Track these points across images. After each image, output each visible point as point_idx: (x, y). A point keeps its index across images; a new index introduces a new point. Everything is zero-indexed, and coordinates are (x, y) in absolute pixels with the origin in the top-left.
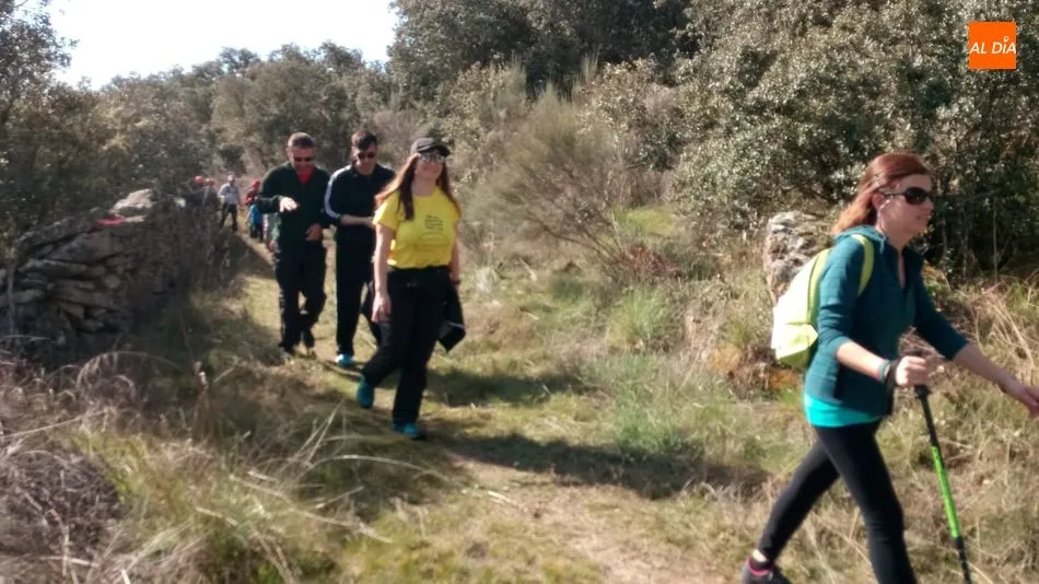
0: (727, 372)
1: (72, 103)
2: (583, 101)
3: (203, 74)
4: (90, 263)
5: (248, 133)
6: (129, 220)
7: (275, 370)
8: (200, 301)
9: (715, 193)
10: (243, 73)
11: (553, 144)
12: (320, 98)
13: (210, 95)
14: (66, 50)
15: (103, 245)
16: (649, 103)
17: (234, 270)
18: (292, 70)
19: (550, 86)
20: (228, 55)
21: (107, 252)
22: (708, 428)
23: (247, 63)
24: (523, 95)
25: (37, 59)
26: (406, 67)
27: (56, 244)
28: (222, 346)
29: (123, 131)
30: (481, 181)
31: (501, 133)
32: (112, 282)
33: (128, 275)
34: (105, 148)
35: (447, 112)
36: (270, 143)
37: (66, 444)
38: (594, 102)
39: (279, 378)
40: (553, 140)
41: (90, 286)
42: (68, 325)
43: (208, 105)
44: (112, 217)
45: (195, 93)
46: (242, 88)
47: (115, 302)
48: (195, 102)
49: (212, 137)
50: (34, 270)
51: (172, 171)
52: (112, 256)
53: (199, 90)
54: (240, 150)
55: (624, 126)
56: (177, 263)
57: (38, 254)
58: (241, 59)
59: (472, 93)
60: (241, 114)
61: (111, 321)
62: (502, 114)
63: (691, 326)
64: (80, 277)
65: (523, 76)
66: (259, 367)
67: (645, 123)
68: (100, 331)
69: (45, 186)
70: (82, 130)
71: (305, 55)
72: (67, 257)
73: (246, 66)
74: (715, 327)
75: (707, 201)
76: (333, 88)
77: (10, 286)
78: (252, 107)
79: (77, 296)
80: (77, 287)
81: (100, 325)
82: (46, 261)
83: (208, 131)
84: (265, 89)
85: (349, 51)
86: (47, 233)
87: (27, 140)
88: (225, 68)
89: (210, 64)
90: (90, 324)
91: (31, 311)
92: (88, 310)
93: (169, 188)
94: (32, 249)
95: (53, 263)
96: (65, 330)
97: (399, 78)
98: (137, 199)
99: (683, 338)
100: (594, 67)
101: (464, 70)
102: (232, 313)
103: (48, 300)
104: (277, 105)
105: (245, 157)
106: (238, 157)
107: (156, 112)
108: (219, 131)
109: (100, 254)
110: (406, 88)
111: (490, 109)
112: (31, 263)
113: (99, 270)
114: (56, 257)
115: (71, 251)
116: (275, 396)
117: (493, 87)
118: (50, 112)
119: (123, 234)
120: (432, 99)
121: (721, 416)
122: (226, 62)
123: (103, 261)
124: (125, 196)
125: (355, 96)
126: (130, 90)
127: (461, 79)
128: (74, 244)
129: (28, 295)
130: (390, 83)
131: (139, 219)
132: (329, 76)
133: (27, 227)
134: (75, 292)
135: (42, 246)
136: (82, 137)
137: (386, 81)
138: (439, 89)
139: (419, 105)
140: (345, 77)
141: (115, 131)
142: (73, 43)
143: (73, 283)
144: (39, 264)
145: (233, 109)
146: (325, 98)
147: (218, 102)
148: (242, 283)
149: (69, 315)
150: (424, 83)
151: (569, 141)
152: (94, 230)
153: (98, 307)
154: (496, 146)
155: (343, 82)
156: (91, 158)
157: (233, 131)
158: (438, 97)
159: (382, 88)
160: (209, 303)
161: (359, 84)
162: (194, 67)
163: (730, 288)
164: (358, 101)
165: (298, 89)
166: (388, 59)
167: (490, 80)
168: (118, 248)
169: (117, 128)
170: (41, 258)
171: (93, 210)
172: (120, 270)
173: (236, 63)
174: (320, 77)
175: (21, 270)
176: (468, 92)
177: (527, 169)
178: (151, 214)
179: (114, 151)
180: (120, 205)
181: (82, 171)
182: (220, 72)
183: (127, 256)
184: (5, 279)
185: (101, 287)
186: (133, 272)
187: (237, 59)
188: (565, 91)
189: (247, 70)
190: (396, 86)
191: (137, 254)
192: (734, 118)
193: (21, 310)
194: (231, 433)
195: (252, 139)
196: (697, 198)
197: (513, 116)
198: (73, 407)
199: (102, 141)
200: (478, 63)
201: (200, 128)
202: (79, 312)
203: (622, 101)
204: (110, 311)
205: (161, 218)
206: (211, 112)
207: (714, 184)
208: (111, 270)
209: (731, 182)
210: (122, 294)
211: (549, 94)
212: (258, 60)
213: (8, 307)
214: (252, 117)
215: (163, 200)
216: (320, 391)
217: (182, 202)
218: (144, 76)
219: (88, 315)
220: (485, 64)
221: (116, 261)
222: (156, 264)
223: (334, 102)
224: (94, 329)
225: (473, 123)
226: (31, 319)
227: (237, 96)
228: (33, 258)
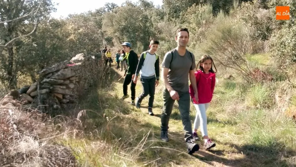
0: (292, 116)
1: (57, 25)
2: (234, 16)
3: (99, 12)
4: (64, 80)
5: (115, 33)
6: (77, 64)
7: (127, 116)
8: (101, 92)
9: (285, 48)
10: (113, 11)
11: (223, 32)
12: (139, 19)
13: (102, 19)
15: (68, 73)
16: (258, 15)
17: (112, 80)
18: (129, 10)
19: (221, 11)
20: (107, 5)
21: (70, 76)
22: (286, 137)
23: (114, 7)
24: (212, 15)
25: (46, 10)
26: (169, 7)
27: (53, 73)
28: (109, 108)
29: (74, 33)
30: (197, 46)
31: (204, 29)
32: (72, 86)
33: (77, 83)
34: (68, 39)
35: (184, 22)
36: (122, 35)
37: (59, 143)
38: (238, 17)
39: (129, 119)
40: (223, 31)
41: (64, 87)
42: (57, 101)
43: (101, 23)
44: (70, 63)
45: (96, 18)
46: (113, 16)
47: (73, 93)
48: (96, 22)
49: (102, 34)
50: (46, 82)
51: (90, 47)
52: (72, 77)
53: (98, 18)
54: (112, 38)
55: (250, 24)
56: (92, 79)
57: (47, 77)
58: (112, 6)
59: (193, 15)
60: (113, 26)
61: (71, 99)
62: (204, 22)
63: (278, 99)
64: (61, 84)
65: (211, 8)
66: (122, 115)
67: (257, 23)
68: (68, 103)
69: (49, 53)
70: (61, 34)
71: (134, 4)
72: (57, 78)
73: (113, 8)
74: (287, 99)
75: (282, 52)
76: (144, 15)
77: (38, 88)
78: (116, 23)
79: (60, 91)
80: (60, 88)
81: (68, 101)
82: (50, 79)
83: (101, 32)
84: (120, 17)
85: (149, 2)
86: (50, 69)
87: (43, 38)
88: (106, 10)
89: (101, 9)
90: (64, 100)
91: (45, 97)
92: (64, 96)
93: (89, 52)
94: (45, 75)
95: (52, 80)
96: (56, 103)
97: (167, 10)
98: (79, 57)
99: (275, 103)
100: (238, 3)
101: (190, 7)
102: (112, 96)
103: (51, 92)
104: (125, 22)
105: (114, 40)
106: (111, 41)
107: (84, 26)
108: (105, 32)
109: (68, 76)
110: (169, 14)
111: (199, 20)
112: (44, 80)
113: (68, 82)
114: (54, 78)
115: (58, 75)
116: (127, 125)
117: (200, 12)
118: (50, 28)
119: (74, 69)
120: (179, 17)
121: (290, 132)
122: (107, 7)
123: (69, 79)
124: (75, 56)
125: (151, 17)
126: (74, 18)
127: (189, 10)
128: (59, 73)
129: (44, 91)
130: (163, 12)
131: (80, 63)
132: (142, 11)
133: (43, 68)
134: (60, 90)
135: (49, 73)
136: (61, 36)
137: (162, 12)
138: (181, 14)
139: (173, 20)
140: (147, 11)
141: (71, 34)
142: (58, 4)
143: (59, 86)
144: (48, 80)
145: (110, 24)
146: (141, 19)
147: (104, 22)
148: (115, 85)
149: (58, 98)
150: (175, 12)
151: (229, 31)
152: (66, 68)
153: (67, 95)
154: (202, 34)
155: (147, 13)
156: (64, 43)
157: (109, 31)
158: (181, 17)
159: (161, 15)
160: (103, 92)
161: (153, 13)
162: (96, 9)
163: (292, 84)
164: (152, 19)
165: (131, 16)
166: (163, 4)
167: (199, 10)
168: (74, 74)
169: (72, 32)
170: (49, 78)
171: (65, 61)
172: (74, 82)
173: (110, 8)
174: (139, 12)
175: (42, 82)
176: (191, 14)
177: (214, 41)
178: (84, 62)
179: (71, 41)
180: (74, 59)
181: (61, 48)
182: (104, 11)
183: (76, 77)
184: (37, 86)
185: (68, 88)
186: (78, 82)
187: (110, 6)
188: (227, 12)
189: (114, 10)
190: (165, 13)
191: (80, 76)
192: (292, 21)
193: (42, 96)
194: (114, 139)
195: (116, 34)
196: (279, 51)
197: (208, 23)
198: (61, 130)
199: (67, 37)
200: (195, 4)
201: (98, 31)
202: (61, 96)
203: (249, 15)
204: (71, 96)
205: (87, 63)
206: (102, 25)
207: (285, 45)
208: (71, 82)
209: (291, 45)
210: (75, 90)
211: (221, 14)
212: (117, 6)
213: (38, 95)
214: (116, 27)
215: (87, 57)
216: (143, 123)
217: (93, 57)
218: (79, 14)
219: (64, 98)
220: (197, 4)
221: (72, 79)
222: (85, 79)
223: (144, 20)
224: (66, 102)
225: (194, 25)
226: (45, 99)
227: (111, 19)
228: (46, 78)
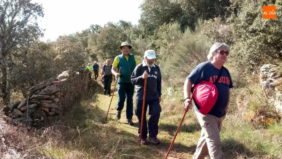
0: (251, 120)
1: (45, 47)
2: (199, 31)
3: (85, 33)
4: (50, 95)
5: (98, 50)
6: (62, 80)
7: (105, 125)
8: (84, 104)
9: (242, 59)
10: (97, 31)
11: (188, 47)
12: (119, 37)
13: (87, 39)
14: (42, 32)
15: (54, 89)
16: (220, 31)
17: (94, 92)
18: (111, 30)
19: (188, 28)
20: (92, 27)
21: (55, 91)
23: (98, 28)
24: (180, 31)
25: (34, 35)
26: (144, 26)
27: (40, 90)
28: (89, 118)
29: (60, 54)
30: (168, 59)
31: (173, 44)
32: (57, 100)
33: (62, 97)
34: (55, 59)
35: (157, 38)
36: (105, 52)
37: (42, 153)
38: (201, 32)
39: (107, 127)
41: (50, 102)
42: (44, 114)
43: (87, 42)
44: (57, 80)
45: (83, 38)
46: (96, 36)
47: (58, 106)
48: (83, 42)
49: (88, 51)
50: (34, 98)
51: (76, 64)
52: (57, 92)
53: (84, 38)
54: (96, 55)
55: (212, 39)
56: (77, 92)
57: (36, 93)
58: (96, 28)
59: (164, 32)
60: (96, 44)
61: (57, 112)
62: (173, 38)
63: (238, 104)
64: (48, 99)
65: (179, 26)
66: (100, 124)
67: (219, 37)
68: (54, 115)
69: (37, 72)
70: (48, 55)
71: (115, 25)
72: (44, 93)
73: (97, 29)
74: (245, 104)
75: (240, 62)
76: (123, 34)
77: (27, 103)
78: (99, 42)
79: (47, 105)
80: (46, 102)
81: (54, 113)
82: (37, 95)
83: (87, 50)
84: (103, 36)
85: (127, 22)
86: (38, 86)
87: (32, 59)
88: (91, 31)
89: (87, 30)
90: (51, 113)
91: (33, 111)
92: (50, 109)
93: (75, 68)
94: (34, 92)
95: (40, 95)
96: (43, 116)
97: (143, 29)
98: (65, 73)
99: (236, 108)
100: (202, 21)
101: (161, 25)
102: (93, 107)
103: (38, 107)
104: (107, 40)
105: (98, 57)
106: (96, 57)
107: (70, 46)
108: (90, 50)
109: (53, 92)
110: (145, 32)
111: (169, 37)
112: (33, 96)
113: (53, 96)
114: (41, 94)
115: (45, 91)
116: (105, 134)
117: (170, 29)
118: (39, 50)
119: (61, 85)
120: (153, 34)
121: (249, 135)
122: (91, 29)
123: (54, 94)
124: (61, 73)
125: (129, 35)
126: (62, 40)
127: (160, 28)
128: (45, 89)
129: (32, 106)
130: (140, 30)
131: (65, 79)
132: (122, 30)
133: (32, 85)
134: (46, 104)
135: (37, 90)
136: (48, 57)
137: (139, 30)
138: (155, 31)
139: (149, 36)
140: (126, 30)
141: (58, 54)
142: (44, 30)
143: (46, 101)
144: (35, 96)
145: (93, 43)
146: (120, 37)
147: (89, 41)
148: (96, 97)
149: (44, 111)
150: (150, 30)
151: (194, 46)
152: (52, 84)
153: (53, 108)
154: (172, 48)
155: (126, 32)
156: (51, 63)
157: (93, 49)
158: (155, 34)
159: (137, 33)
160: (86, 104)
161: (130, 32)
162: (82, 31)
163: (250, 91)
164: (130, 37)
165: (112, 35)
166: (139, 24)
167: (169, 27)
168: (58, 89)
169: (58, 53)
170: (37, 94)
171: (51, 79)
172: (59, 96)
173: (94, 29)
174: (120, 31)
175: (31, 98)
176: (163, 32)
177: (181, 56)
178: (69, 78)
179: (58, 60)
180: (59, 76)
181: (49, 67)
182: (90, 32)
183: (61, 92)
184: (26, 101)
185: (54, 102)
187: (95, 27)
188: (193, 29)
189: (98, 30)
190: (142, 31)
191: (64, 91)
192: (246, 35)
193: (30, 110)
194: (91, 147)
195: (99, 51)
196: (236, 61)
197: (177, 38)
198: (45, 141)
199: (54, 57)
200: (165, 23)
201: (84, 49)
202: (47, 110)
203: (210, 31)
204: (56, 109)
205: (72, 78)
206: (88, 44)
207: (242, 57)
208: (56, 96)
209: (247, 56)
210: (60, 103)
211: (188, 31)
212: (101, 27)
213: (27, 110)
214: (99, 45)
215: (72, 73)
216: (119, 131)
217: (78, 73)
218: (68, 35)
219: (50, 111)
220: (168, 23)
221: (57, 94)
222: (71, 93)
223: (123, 38)
224: (52, 115)
225: (165, 41)
226: (33, 113)
227: (95, 38)
228: (34, 94)
